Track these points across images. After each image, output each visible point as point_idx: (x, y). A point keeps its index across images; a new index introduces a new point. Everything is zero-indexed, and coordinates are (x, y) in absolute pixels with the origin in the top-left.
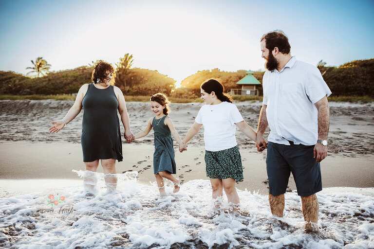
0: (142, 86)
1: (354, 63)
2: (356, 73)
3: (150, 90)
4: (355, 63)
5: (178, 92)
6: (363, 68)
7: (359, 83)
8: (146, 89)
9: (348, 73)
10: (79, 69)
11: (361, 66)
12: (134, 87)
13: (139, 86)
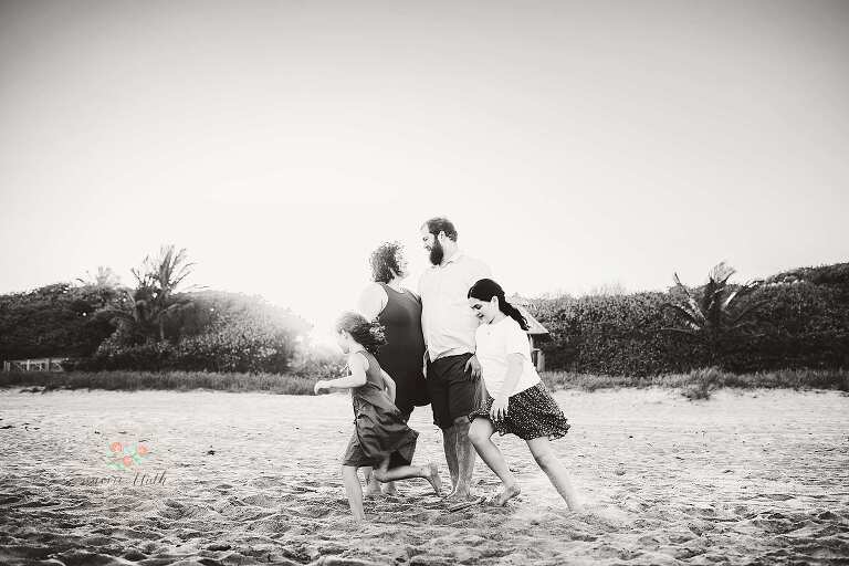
0: (206, 340)
1: (795, 274)
2: (811, 301)
3: (229, 350)
4: (798, 274)
5: (313, 359)
6: (822, 286)
7: (825, 327)
8: (215, 349)
9: (789, 301)
10: (44, 292)
11: (817, 282)
12: (183, 343)
13: (199, 339)
